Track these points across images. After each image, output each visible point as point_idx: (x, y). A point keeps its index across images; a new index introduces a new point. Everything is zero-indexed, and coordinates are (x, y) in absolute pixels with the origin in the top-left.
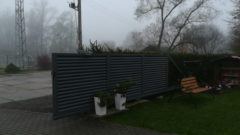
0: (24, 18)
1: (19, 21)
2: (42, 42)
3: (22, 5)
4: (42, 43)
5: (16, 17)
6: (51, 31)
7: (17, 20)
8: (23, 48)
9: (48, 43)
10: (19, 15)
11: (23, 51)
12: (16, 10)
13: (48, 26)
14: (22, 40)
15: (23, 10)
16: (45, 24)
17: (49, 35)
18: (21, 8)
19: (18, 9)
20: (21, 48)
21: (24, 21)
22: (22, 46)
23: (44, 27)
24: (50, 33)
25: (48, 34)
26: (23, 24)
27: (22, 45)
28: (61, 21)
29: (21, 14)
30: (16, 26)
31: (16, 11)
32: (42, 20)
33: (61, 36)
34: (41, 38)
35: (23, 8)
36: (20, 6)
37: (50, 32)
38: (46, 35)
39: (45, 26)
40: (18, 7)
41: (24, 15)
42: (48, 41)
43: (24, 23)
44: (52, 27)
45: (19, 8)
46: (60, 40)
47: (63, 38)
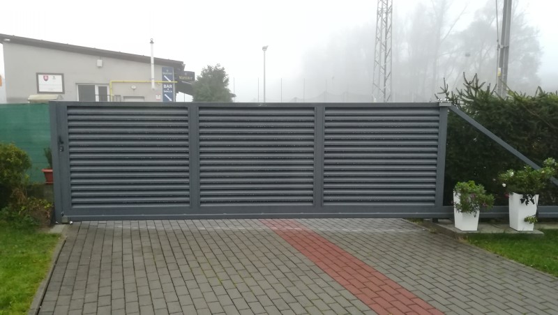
0: (391, 26)
1: (381, 35)
2: (435, 74)
4: (435, 76)
5: (377, 27)
6: (458, 44)
7: (378, 31)
8: (385, 89)
9: (449, 75)
10: (382, 20)
11: (385, 95)
12: (378, 11)
13: (453, 33)
14: (385, 73)
15: (392, 9)
16: (446, 30)
17: (454, 55)
18: (387, 5)
19: (382, 9)
20: (382, 89)
21: (391, 33)
22: (385, 85)
24: (457, 51)
25: (451, 53)
26: (390, 39)
27: (385, 82)
28: (485, 17)
29: (387, 18)
30: (376, 44)
31: (378, 13)
32: (440, 22)
33: (483, 55)
34: (435, 63)
35: (391, 6)
36: (385, 2)
37: (456, 47)
38: (446, 56)
39: (444, 36)
40: (382, 5)
41: (391, 20)
42: (451, 70)
43: (391, 37)
44: (463, 35)
45: (384, 7)
46: (478, 65)
47: (487, 59)
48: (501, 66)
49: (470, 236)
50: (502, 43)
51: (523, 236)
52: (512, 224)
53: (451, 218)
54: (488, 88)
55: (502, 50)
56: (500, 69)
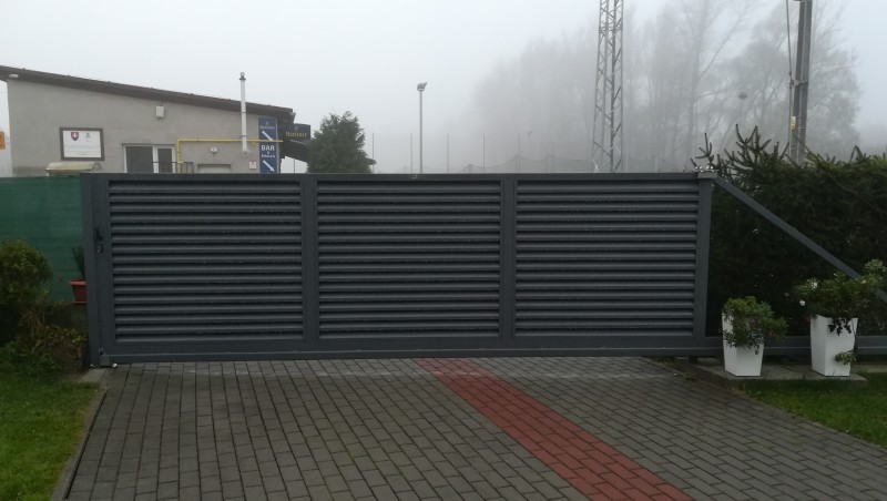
0: (621, 50)
1: (606, 65)
2: (691, 126)
3: (620, 9)
4: (691, 129)
5: (599, 53)
6: (728, 80)
7: (601, 60)
8: (612, 151)
9: (714, 128)
10: (607, 41)
11: (612, 161)
12: (600, 28)
13: (719, 62)
14: (612, 125)
15: (622, 24)
16: (708, 56)
17: (721, 96)
18: (614, 17)
19: (607, 23)
20: (608, 150)
21: (621, 62)
22: (612, 145)
23: (703, 67)
24: (725, 90)
25: (717, 93)
26: (619, 71)
27: (612, 140)
28: (769, 37)
29: (614, 38)
30: (598, 80)
31: (600, 31)
32: (699, 46)
33: (767, 96)
34: (691, 109)
35: (621, 19)
36: (612, 14)
37: (724, 85)
38: (709, 98)
39: (705, 66)
40: (607, 18)
41: (621, 41)
42: (716, 120)
43: (621, 68)
44: (736, 65)
45: (610, 21)
46: (759, 112)
47: (774, 103)
48: (796, 114)
49: (748, 384)
50: (798, 78)
51: (833, 384)
52: (816, 365)
53: (719, 356)
54: (776, 148)
55: (798, 88)
56: (794, 118)
